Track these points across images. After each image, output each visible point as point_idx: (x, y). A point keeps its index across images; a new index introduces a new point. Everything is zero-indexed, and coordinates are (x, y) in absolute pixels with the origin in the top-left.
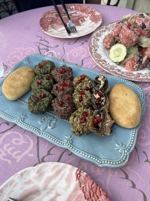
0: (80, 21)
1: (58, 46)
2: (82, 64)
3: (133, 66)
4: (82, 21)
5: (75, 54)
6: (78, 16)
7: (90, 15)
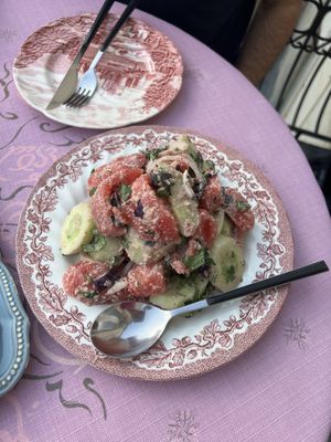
0: (124, 80)
1: (15, 117)
2: (13, 196)
3: (75, 286)
4: (130, 80)
5: (25, 162)
6: (136, 64)
7: (160, 76)
